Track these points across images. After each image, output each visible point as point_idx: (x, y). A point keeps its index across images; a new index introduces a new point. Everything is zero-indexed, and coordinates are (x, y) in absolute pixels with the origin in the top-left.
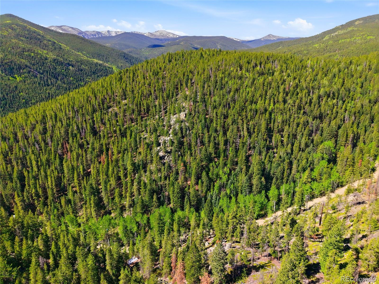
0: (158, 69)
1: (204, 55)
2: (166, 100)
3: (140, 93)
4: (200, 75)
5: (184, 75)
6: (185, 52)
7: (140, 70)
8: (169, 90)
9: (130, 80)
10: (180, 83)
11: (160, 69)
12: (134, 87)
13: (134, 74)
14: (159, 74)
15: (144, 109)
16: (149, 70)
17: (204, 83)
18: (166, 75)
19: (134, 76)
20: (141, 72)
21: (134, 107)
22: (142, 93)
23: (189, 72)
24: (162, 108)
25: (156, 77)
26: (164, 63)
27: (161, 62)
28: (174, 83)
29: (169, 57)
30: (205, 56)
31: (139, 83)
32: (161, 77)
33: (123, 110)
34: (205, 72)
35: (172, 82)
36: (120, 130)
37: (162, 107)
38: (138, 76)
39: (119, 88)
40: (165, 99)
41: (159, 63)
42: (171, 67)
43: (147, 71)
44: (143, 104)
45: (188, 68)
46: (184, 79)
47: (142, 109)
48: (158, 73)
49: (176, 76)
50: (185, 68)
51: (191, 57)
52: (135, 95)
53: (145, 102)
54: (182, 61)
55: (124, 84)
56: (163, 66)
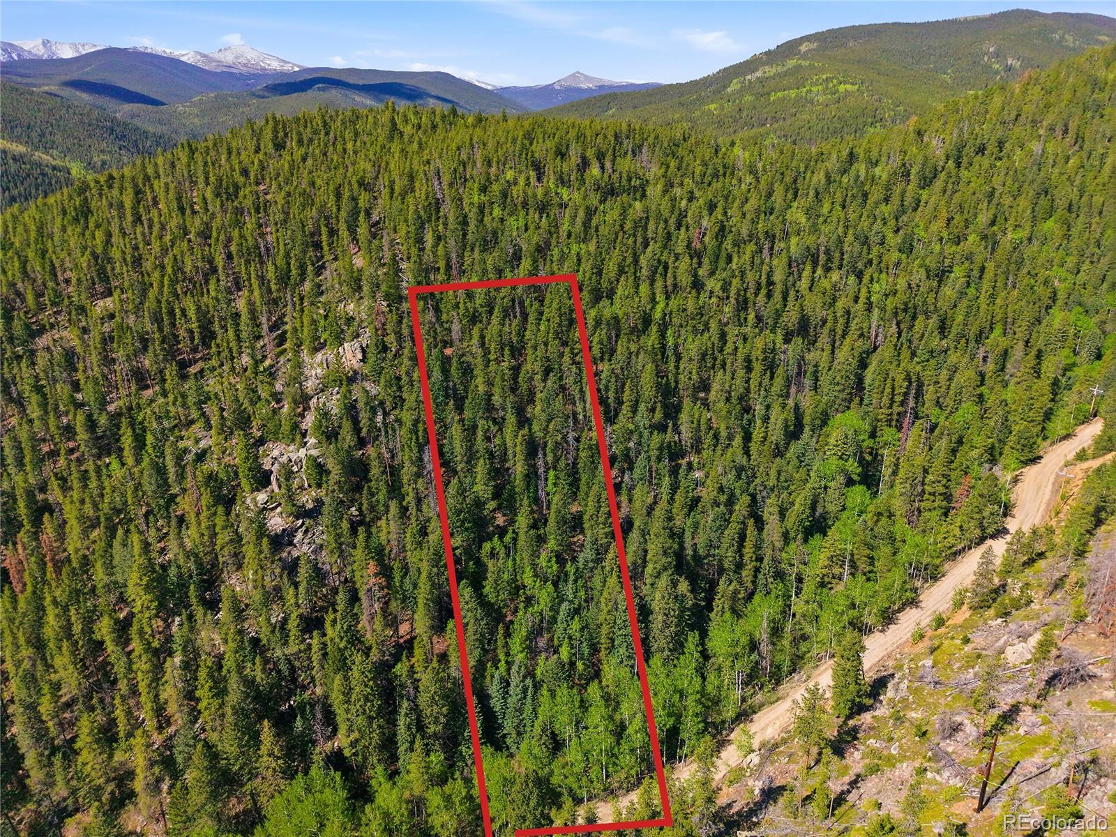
0: (237, 175)
1: (400, 127)
2: (278, 290)
3: (169, 270)
4: (400, 194)
5: (338, 196)
6: (333, 114)
7: (163, 179)
8: (287, 255)
9: (122, 217)
10: (326, 226)
11: (245, 173)
12: (141, 246)
13: (138, 192)
14: (241, 194)
15: (191, 332)
16: (201, 180)
17: (422, 227)
18: (268, 197)
19: (139, 203)
20: (167, 185)
21: (148, 326)
22: (178, 269)
23: (355, 186)
24: (265, 327)
25: (229, 205)
26: (257, 151)
27: (246, 149)
28: (304, 226)
29: (275, 131)
30: (408, 130)
31: (163, 228)
32: (248, 202)
33: (98, 339)
34: (417, 184)
35: (293, 224)
36: (91, 424)
37: (264, 320)
38: (155, 202)
39: (78, 251)
40: (274, 287)
41: (239, 154)
42: (287, 166)
43: (194, 183)
44: (183, 311)
45: (351, 169)
46: (339, 210)
47: (182, 333)
48: (237, 188)
49: (308, 200)
50: (341, 170)
51: (356, 134)
52: (146, 278)
53: (189, 304)
54: (326, 145)
55: (96, 233)
56: (256, 164)
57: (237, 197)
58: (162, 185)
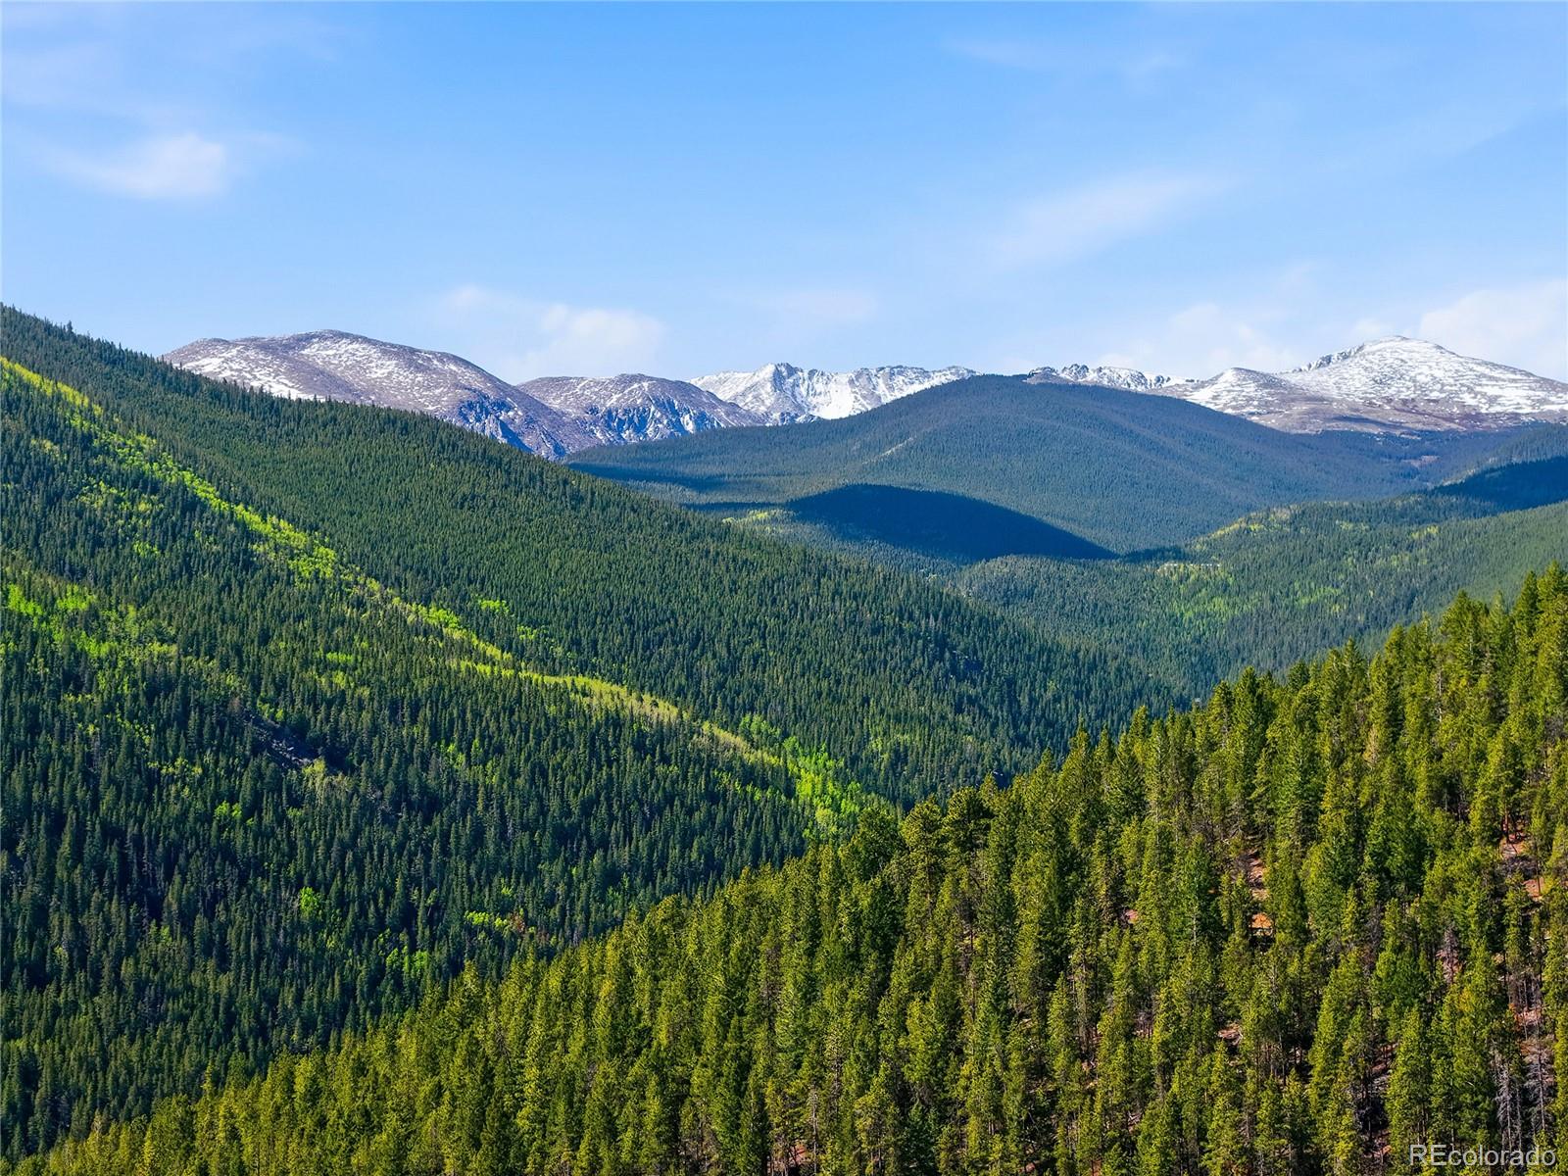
7: (1154, 820)
9: (1006, 956)
11: (1450, 794)
12: (1059, 1061)
13: (1069, 865)
14: (1434, 874)
16: (1288, 821)
18: (1537, 888)
19: (1065, 901)
20: (1164, 836)
25: (1388, 919)
27: (1455, 706)
31: (1141, 999)
32: (1467, 904)
38: (1119, 902)
39: (850, 1070)
41: (1428, 724)
43: (1259, 834)
48: (1420, 851)
55: (915, 1008)
56: (1494, 759)
57: (1416, 888)
58: (1151, 840)
